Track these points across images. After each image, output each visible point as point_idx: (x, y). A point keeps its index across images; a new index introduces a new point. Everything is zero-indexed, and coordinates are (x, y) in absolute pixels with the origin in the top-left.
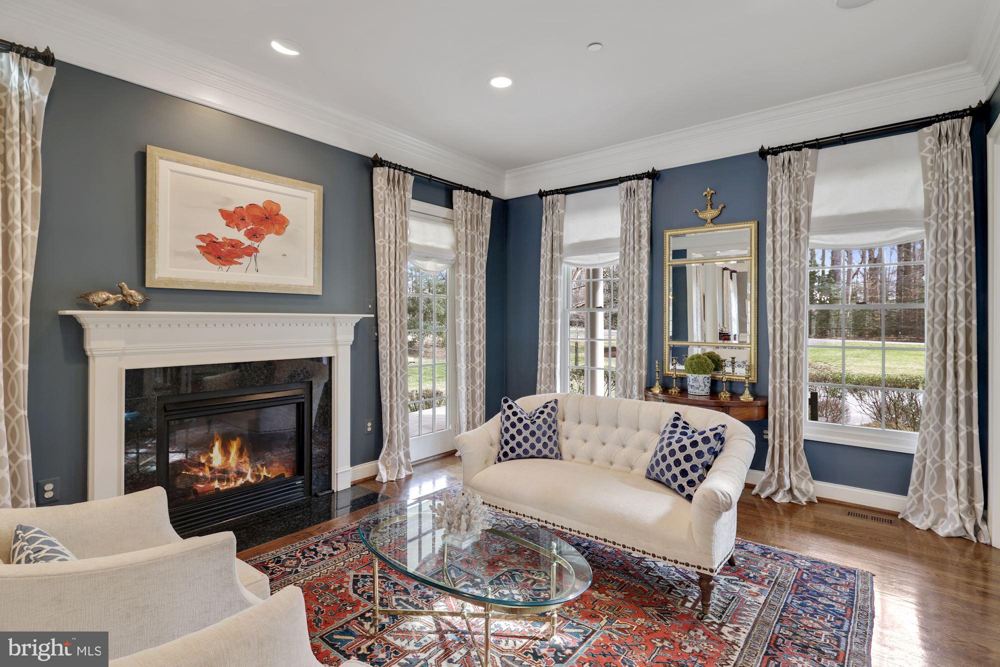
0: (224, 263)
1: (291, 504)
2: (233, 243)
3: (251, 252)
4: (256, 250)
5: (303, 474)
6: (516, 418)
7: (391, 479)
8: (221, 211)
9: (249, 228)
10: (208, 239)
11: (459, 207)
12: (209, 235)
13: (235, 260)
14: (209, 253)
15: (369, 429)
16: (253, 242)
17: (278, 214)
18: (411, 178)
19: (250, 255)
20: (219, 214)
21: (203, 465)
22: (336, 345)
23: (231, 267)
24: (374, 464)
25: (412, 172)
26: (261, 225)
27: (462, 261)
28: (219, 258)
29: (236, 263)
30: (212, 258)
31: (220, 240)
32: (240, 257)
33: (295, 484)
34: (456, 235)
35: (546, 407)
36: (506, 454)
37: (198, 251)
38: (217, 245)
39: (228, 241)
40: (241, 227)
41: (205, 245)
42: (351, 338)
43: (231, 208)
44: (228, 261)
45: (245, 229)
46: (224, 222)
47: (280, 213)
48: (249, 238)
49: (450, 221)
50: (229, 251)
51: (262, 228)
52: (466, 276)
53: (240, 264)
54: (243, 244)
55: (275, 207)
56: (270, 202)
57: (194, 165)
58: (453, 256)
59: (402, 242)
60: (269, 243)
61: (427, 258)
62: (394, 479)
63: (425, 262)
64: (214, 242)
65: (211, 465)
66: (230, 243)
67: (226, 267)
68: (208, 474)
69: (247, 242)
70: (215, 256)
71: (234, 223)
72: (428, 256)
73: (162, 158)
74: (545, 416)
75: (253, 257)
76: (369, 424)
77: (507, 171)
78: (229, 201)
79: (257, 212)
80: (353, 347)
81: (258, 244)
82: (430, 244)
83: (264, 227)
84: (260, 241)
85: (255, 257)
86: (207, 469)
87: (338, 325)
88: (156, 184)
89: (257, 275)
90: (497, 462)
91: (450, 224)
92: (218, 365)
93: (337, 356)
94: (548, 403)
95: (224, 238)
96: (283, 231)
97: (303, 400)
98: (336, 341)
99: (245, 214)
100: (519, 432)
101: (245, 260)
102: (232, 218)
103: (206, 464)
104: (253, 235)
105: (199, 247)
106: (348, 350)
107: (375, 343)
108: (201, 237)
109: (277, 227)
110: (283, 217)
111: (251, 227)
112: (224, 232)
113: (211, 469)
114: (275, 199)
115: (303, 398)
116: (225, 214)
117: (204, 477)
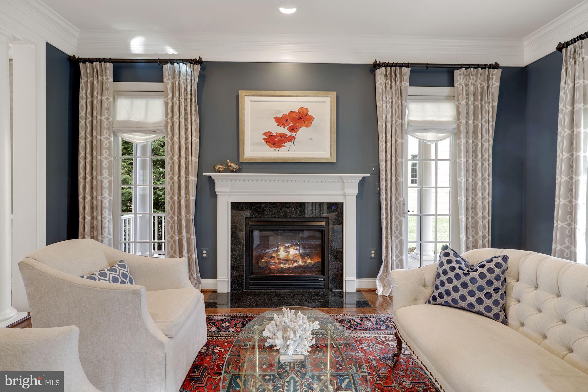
0: (276, 147)
1: (315, 291)
2: (281, 135)
3: (291, 139)
4: (294, 138)
5: (324, 275)
6: (449, 266)
7: (385, 295)
8: (275, 118)
9: (290, 125)
10: (268, 135)
11: (460, 84)
12: (269, 132)
13: (282, 144)
14: (269, 142)
15: (373, 255)
16: (292, 133)
17: (307, 115)
18: (407, 71)
19: (290, 141)
20: (274, 120)
21: (274, 257)
22: (345, 195)
23: (280, 148)
24: (374, 281)
25: (408, 65)
26: (297, 122)
27: (463, 129)
28: (274, 144)
29: (283, 146)
30: (271, 144)
31: (275, 134)
32: (285, 142)
33: (319, 280)
34: (458, 108)
35: (490, 261)
36: (434, 298)
37: (263, 141)
38: (273, 137)
39: (279, 134)
40: (285, 125)
41: (267, 138)
42: (356, 191)
43: (280, 116)
44: (279, 145)
45: (288, 126)
46: (277, 124)
47: (308, 114)
48: (290, 132)
49: (450, 98)
50: (279, 140)
51: (298, 124)
52: (467, 142)
53: (285, 146)
54: (287, 135)
55: (305, 111)
56: (302, 108)
57: (261, 96)
58: (454, 126)
59: (397, 119)
60: (302, 133)
61: (426, 130)
62: (387, 295)
63: (425, 134)
64: (272, 136)
65: (279, 257)
66: (279, 135)
67: (278, 149)
68: (277, 261)
69: (289, 134)
70: (272, 143)
71: (282, 124)
72: (426, 128)
73: (246, 96)
74: (484, 270)
75: (292, 142)
76: (373, 252)
77: (524, 39)
78: (279, 111)
79: (294, 116)
80: (359, 197)
81: (295, 134)
82: (429, 119)
83: (299, 124)
84: (296, 132)
85: (294, 142)
86: (276, 259)
87: (345, 182)
88: (244, 109)
89: (295, 152)
90: (427, 303)
91: (451, 100)
92: (274, 203)
93: (346, 202)
94: (495, 257)
95: (277, 133)
96: (310, 124)
97: (324, 229)
98: (345, 193)
99: (288, 118)
100: (450, 281)
101: (288, 144)
102: (280, 121)
103: (276, 257)
104: (293, 129)
105: (264, 139)
106: (355, 198)
107: (377, 195)
108: (265, 134)
109: (306, 122)
110: (310, 116)
111: (291, 125)
112: (277, 130)
113: (278, 259)
114: (305, 106)
115: (324, 227)
116: (277, 120)
117: (275, 262)
